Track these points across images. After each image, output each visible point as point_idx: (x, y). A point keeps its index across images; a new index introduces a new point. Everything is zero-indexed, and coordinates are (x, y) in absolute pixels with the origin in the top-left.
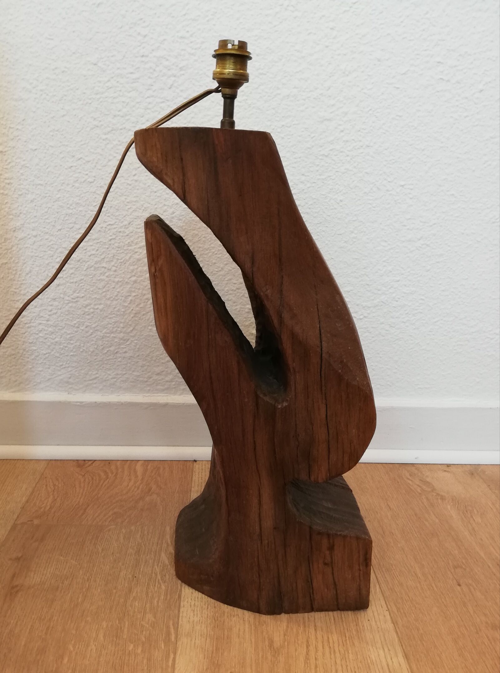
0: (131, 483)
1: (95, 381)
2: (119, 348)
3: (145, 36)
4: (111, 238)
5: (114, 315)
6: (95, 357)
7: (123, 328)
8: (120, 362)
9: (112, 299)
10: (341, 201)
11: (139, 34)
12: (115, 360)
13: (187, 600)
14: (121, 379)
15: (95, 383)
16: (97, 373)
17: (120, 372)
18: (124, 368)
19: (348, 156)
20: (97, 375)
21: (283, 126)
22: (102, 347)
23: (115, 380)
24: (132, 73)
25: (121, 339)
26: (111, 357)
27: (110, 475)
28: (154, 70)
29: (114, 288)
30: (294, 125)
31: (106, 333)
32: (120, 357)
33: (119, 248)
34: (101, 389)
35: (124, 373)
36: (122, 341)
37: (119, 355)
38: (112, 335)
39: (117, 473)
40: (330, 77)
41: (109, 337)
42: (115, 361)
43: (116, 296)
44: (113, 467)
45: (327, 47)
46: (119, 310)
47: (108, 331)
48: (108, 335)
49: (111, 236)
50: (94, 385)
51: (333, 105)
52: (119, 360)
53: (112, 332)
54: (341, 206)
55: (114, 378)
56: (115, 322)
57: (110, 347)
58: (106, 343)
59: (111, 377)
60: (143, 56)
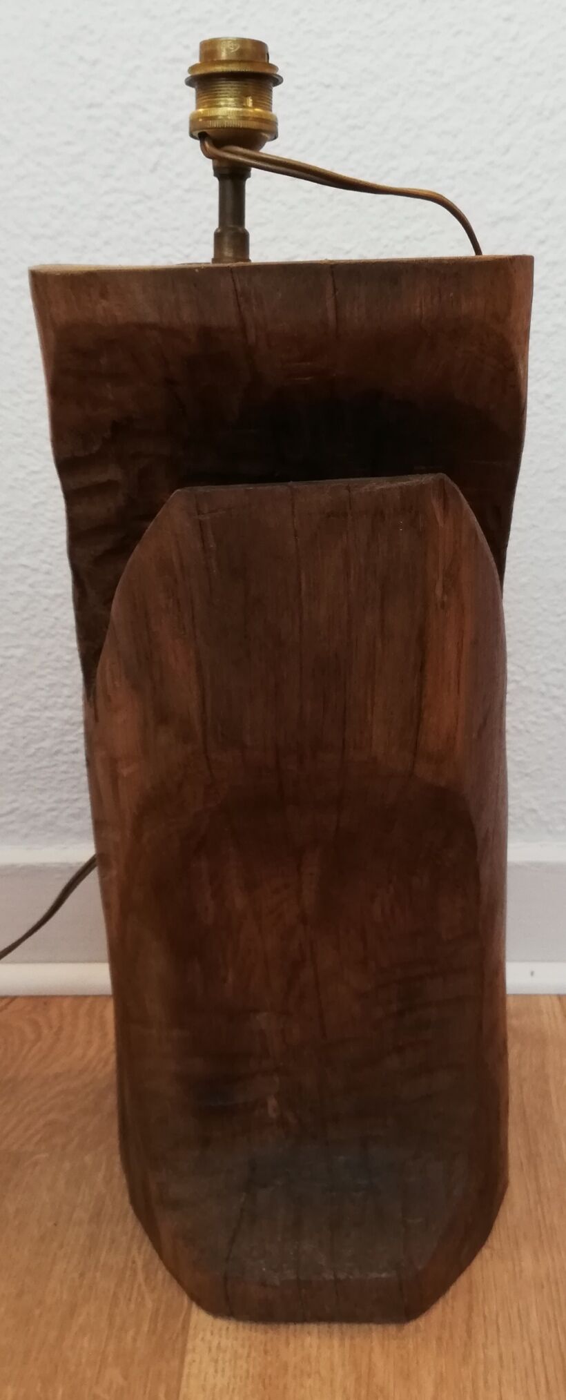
0: (91, 1052)
1: (12, 817)
2: (62, 742)
3: (95, 63)
4: (36, 501)
5: (48, 670)
6: (10, 765)
7: (69, 697)
8: (65, 772)
9: (42, 634)
10: (548, 396)
11: (81, 59)
12: (53, 769)
13: (200, 1336)
14: (69, 811)
15: (12, 822)
16: (14, 801)
17: (65, 796)
18: (74, 787)
19: (558, 296)
20: (15, 805)
21: (407, 238)
22: (25, 741)
23: (54, 813)
24: (68, 143)
25: (67, 722)
26: (45, 763)
27: (45, 1031)
28: (118, 134)
29: (46, 610)
30: (432, 234)
31: (33, 710)
32: (65, 762)
33: (54, 521)
34: (26, 836)
35: (75, 796)
36: (67, 727)
37: (60, 758)
38: (48, 714)
39: (60, 1029)
40: (509, 124)
41: (38, 718)
42: (54, 772)
43: (52, 627)
44: (54, 1012)
45: (498, 59)
46: (58, 660)
47: (37, 706)
48: (36, 714)
49: (35, 497)
50: (11, 827)
51: (519, 186)
52: (64, 768)
53: (46, 708)
54: (549, 408)
55: (53, 809)
56: (52, 686)
57: (43, 740)
58: (34, 731)
59: (45, 807)
60: (91, 106)
